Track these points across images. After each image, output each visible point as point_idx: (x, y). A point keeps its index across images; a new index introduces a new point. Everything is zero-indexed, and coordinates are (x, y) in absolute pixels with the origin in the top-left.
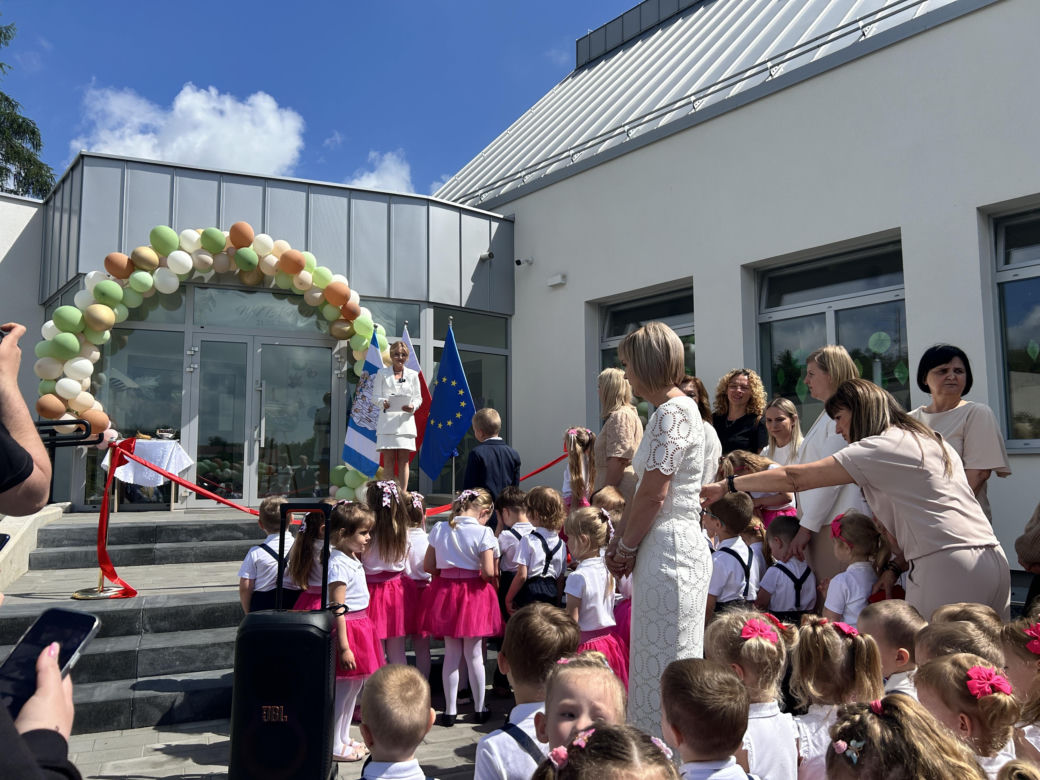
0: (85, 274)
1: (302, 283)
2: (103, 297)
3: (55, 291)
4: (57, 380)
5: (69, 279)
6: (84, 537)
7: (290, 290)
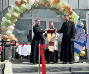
0: (11, 6)
1: (59, 6)
2: (15, 11)
3: (2, 11)
4: (6, 31)
5: (3, 10)
6: (23, 70)
7: (55, 8)
